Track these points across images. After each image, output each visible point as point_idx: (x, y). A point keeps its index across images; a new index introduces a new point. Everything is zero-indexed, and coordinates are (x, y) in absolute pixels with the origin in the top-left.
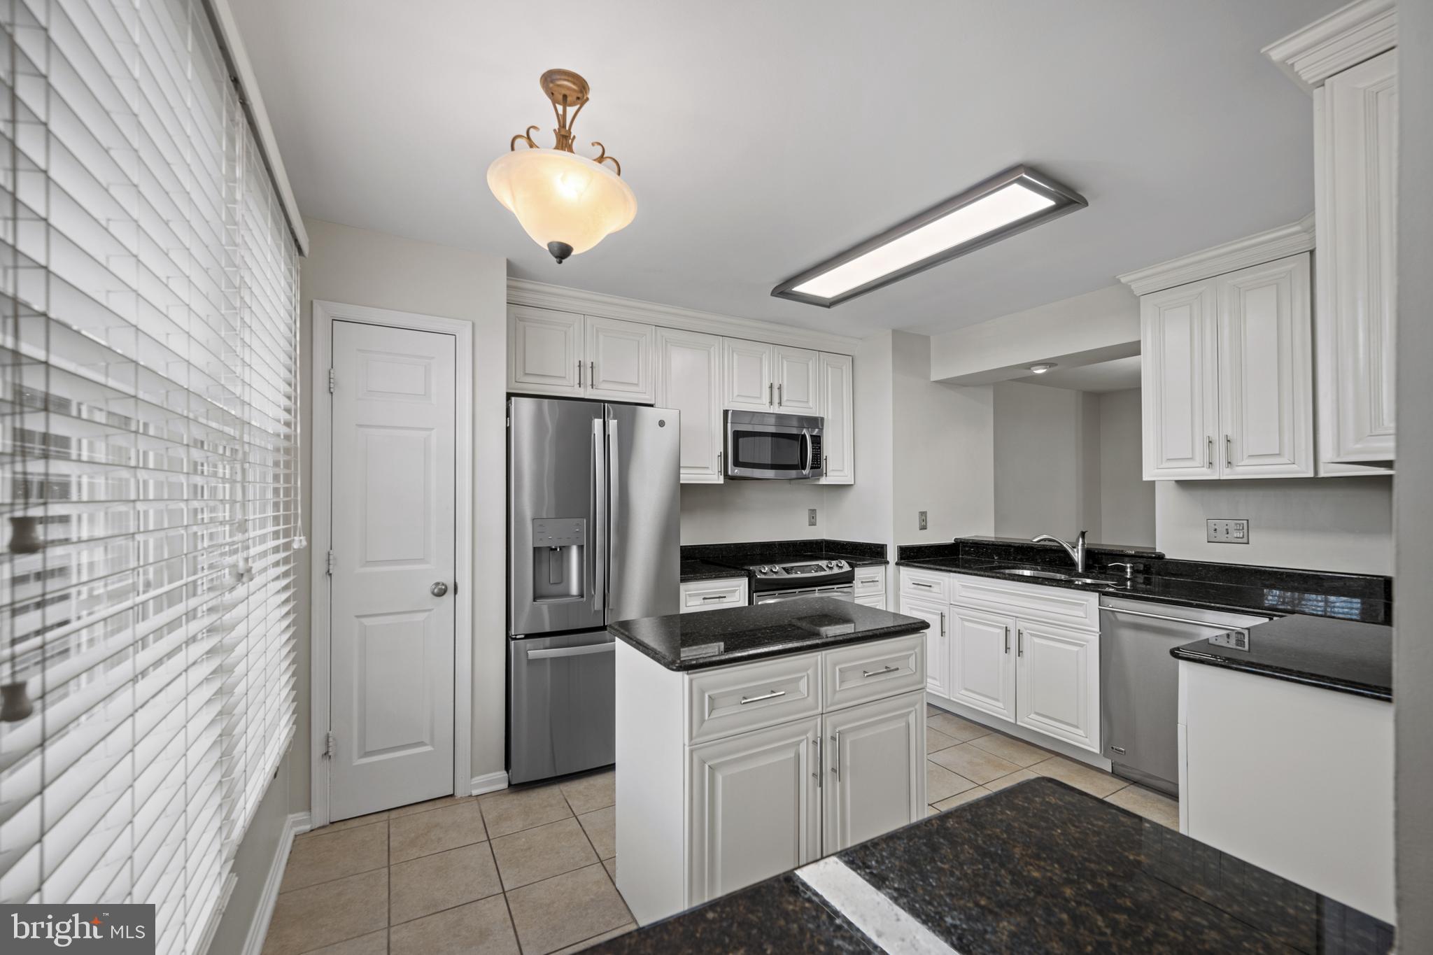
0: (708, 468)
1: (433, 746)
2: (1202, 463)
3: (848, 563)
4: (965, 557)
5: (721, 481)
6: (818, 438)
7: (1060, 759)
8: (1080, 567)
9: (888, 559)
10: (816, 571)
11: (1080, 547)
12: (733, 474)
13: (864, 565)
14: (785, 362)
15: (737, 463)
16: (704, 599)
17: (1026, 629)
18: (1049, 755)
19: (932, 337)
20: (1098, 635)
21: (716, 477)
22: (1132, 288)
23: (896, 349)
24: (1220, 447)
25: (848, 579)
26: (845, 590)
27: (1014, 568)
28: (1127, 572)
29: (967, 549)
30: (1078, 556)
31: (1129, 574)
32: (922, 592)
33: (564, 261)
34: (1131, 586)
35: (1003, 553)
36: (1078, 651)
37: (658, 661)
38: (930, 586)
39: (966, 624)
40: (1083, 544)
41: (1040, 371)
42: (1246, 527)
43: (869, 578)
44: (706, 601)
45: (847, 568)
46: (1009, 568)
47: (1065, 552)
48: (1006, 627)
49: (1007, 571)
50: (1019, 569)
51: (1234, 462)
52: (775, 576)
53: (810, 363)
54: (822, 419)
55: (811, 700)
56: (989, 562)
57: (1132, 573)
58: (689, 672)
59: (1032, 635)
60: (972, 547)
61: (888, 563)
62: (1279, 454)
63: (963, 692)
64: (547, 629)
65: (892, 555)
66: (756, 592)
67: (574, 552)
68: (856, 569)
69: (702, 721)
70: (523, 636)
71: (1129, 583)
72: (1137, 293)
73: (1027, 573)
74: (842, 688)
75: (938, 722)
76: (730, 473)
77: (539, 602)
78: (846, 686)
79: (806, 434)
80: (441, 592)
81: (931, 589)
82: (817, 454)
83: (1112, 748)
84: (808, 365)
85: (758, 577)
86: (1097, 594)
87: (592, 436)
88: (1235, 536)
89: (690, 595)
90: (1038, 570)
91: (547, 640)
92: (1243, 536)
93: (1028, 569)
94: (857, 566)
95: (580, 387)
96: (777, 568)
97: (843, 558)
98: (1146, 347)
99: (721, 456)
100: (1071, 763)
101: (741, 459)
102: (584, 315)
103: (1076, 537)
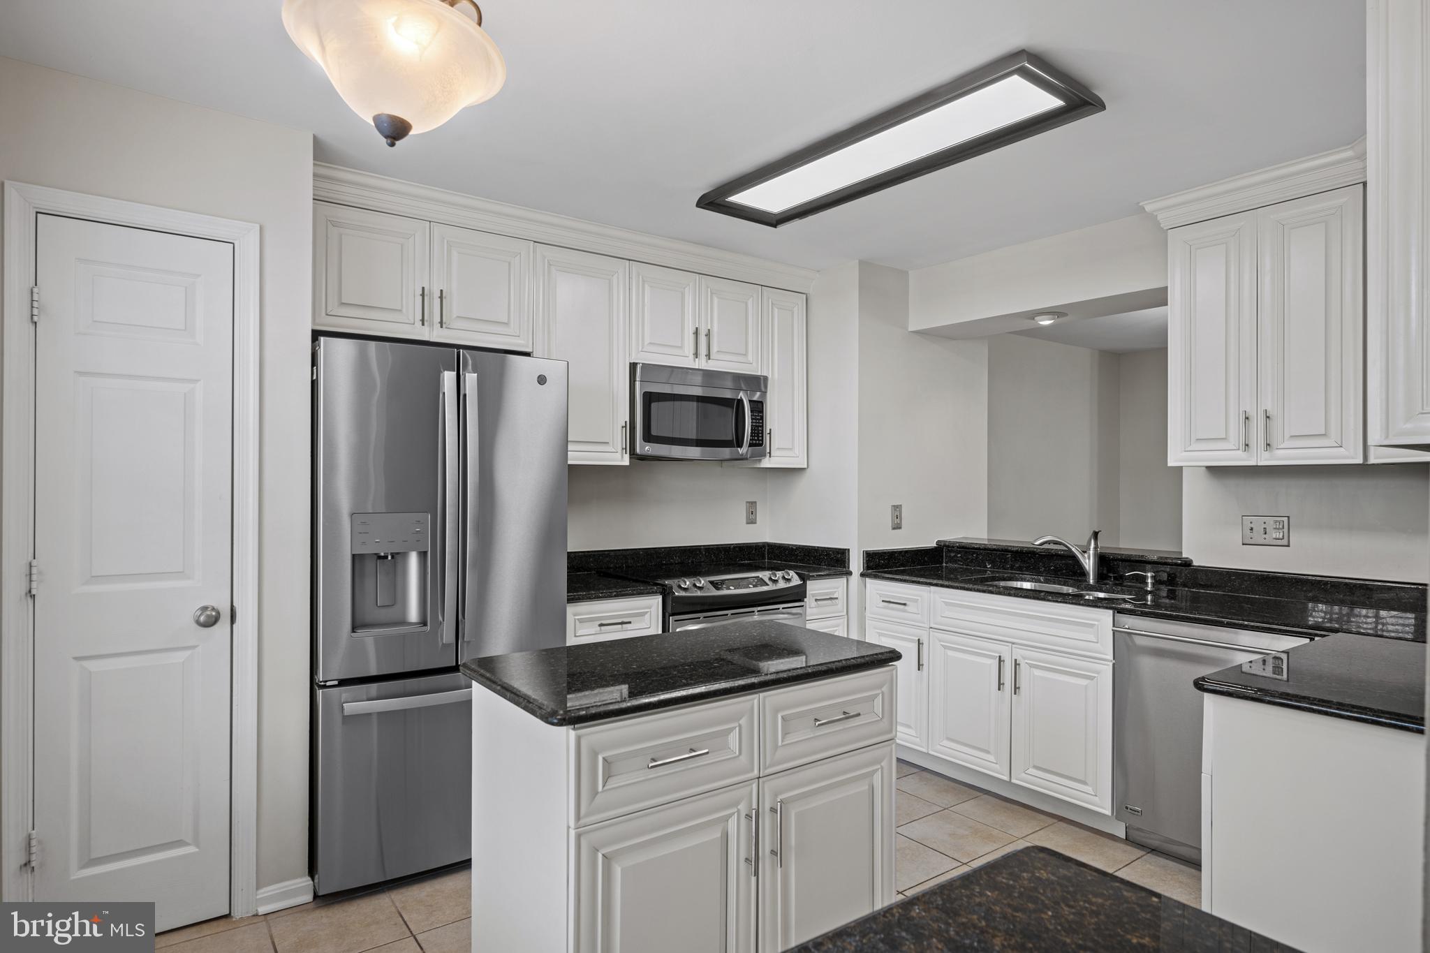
0: (608, 443)
1: (197, 846)
2: (1237, 446)
3: (797, 573)
4: (950, 565)
5: (626, 461)
6: (760, 405)
7: (1064, 825)
8: (1091, 577)
9: (851, 569)
10: (754, 586)
11: (1092, 552)
12: (643, 453)
13: (820, 577)
14: (716, 300)
15: (648, 437)
16: (601, 625)
17: (1024, 658)
18: (1050, 820)
19: (910, 272)
20: (1111, 664)
21: (618, 455)
22: (1159, 218)
23: (862, 287)
24: (1258, 424)
25: (797, 596)
26: (794, 610)
27: (1011, 579)
28: (1147, 583)
29: (952, 555)
30: (1089, 563)
31: (1150, 585)
32: (894, 612)
33: (398, 143)
34: (1152, 601)
35: (997, 559)
36: (1086, 686)
37: (533, 713)
38: (905, 604)
39: (950, 653)
40: (1096, 548)
41: (1046, 322)
42: (1286, 525)
43: (827, 594)
44: (603, 628)
45: (796, 581)
46: (1004, 579)
47: (1074, 557)
48: (1000, 657)
49: (1002, 584)
50: (1017, 580)
51: (1274, 444)
52: (699, 593)
53: (750, 302)
54: (766, 378)
55: (743, 759)
56: (979, 572)
57: (1153, 584)
58: (576, 726)
59: (1031, 666)
60: (959, 552)
61: (850, 573)
62: (1324, 435)
63: (945, 743)
64: (373, 672)
65: (856, 564)
66: (673, 615)
67: (413, 561)
68: (808, 582)
69: (595, 793)
70: (336, 683)
71: (1149, 597)
72: (1165, 225)
73: (1027, 585)
74: (784, 743)
75: (912, 784)
76: (638, 451)
77: (361, 633)
78: (791, 739)
79: (743, 398)
80: (210, 620)
81: (906, 608)
82: (758, 426)
83: (1127, 808)
84: (746, 304)
85: (676, 594)
86: (1111, 612)
87: (441, 395)
88: (1274, 536)
89: (581, 621)
90: (1040, 582)
91: (374, 688)
92: (1283, 536)
93: (1028, 581)
94: (810, 578)
95: (423, 324)
96: (702, 582)
97: (791, 568)
98: (1174, 296)
99: (626, 427)
100: (1077, 829)
101: (654, 432)
102: (430, 222)
103: (1087, 539)
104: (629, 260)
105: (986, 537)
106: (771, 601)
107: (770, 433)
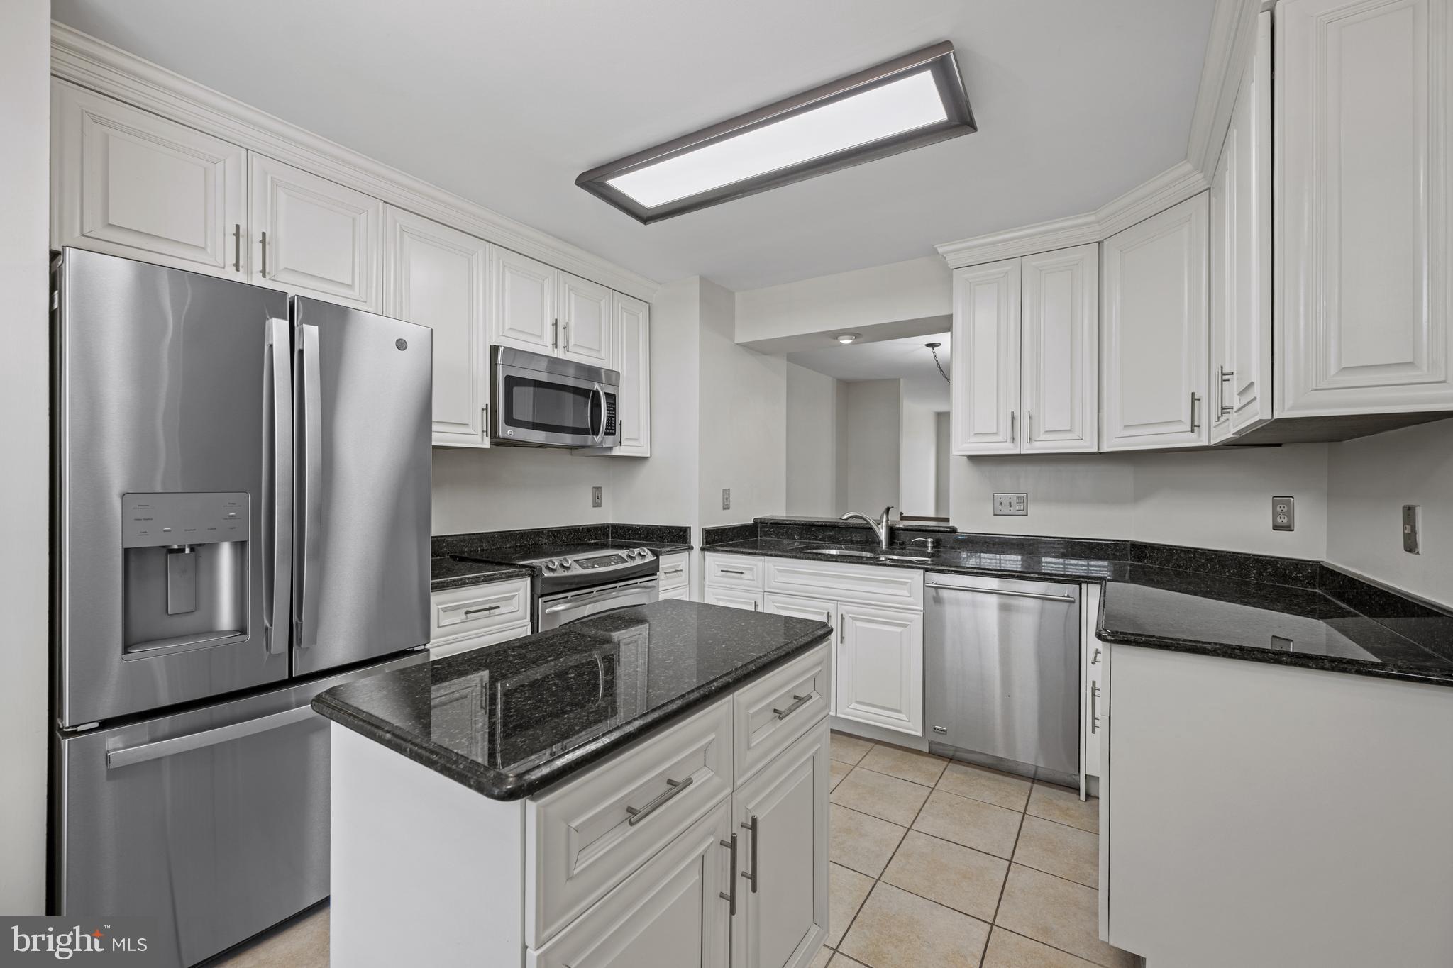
0: (467, 425)
2: (1006, 439)
3: (650, 550)
4: (764, 538)
5: (486, 444)
6: (614, 398)
7: (881, 747)
8: (884, 544)
9: (692, 544)
10: (617, 563)
11: (884, 524)
12: (505, 436)
13: (669, 553)
14: (573, 296)
15: (510, 421)
16: (468, 612)
17: (848, 613)
18: (870, 745)
19: (736, 293)
20: (922, 613)
21: (479, 438)
22: (947, 260)
23: (703, 300)
24: (1022, 422)
25: (650, 571)
26: (650, 583)
27: (819, 548)
28: (927, 547)
29: (766, 529)
30: (882, 534)
31: (930, 548)
32: (732, 580)
35: (802, 532)
36: (901, 632)
38: (742, 573)
40: (887, 520)
41: (845, 341)
42: (1025, 500)
43: (672, 567)
44: (469, 615)
45: (650, 558)
46: (815, 548)
47: (871, 528)
48: (828, 613)
49: (816, 551)
50: (824, 548)
51: (1034, 437)
52: (566, 573)
53: (603, 303)
54: (618, 374)
56: (789, 543)
59: (854, 619)
60: (772, 528)
61: (692, 548)
62: (1070, 430)
64: (164, 701)
65: (696, 539)
66: (541, 596)
67: (225, 555)
68: (661, 557)
70: (96, 725)
71: (929, 557)
72: (951, 265)
73: (834, 552)
76: (500, 434)
77: (139, 654)
79: (599, 389)
81: (743, 575)
82: (612, 417)
83: (935, 729)
84: (599, 305)
85: (545, 575)
86: (919, 571)
87: (266, 349)
88: (1017, 508)
89: (445, 610)
90: (845, 549)
91: (164, 722)
93: (834, 548)
94: (662, 553)
95: (237, 270)
96: (571, 559)
97: (645, 545)
98: (957, 323)
99: (486, 409)
100: (892, 750)
101: (516, 416)
102: (247, 150)
103: (882, 513)
104: (490, 242)
105: (785, 515)
106: (631, 576)
107: (620, 424)
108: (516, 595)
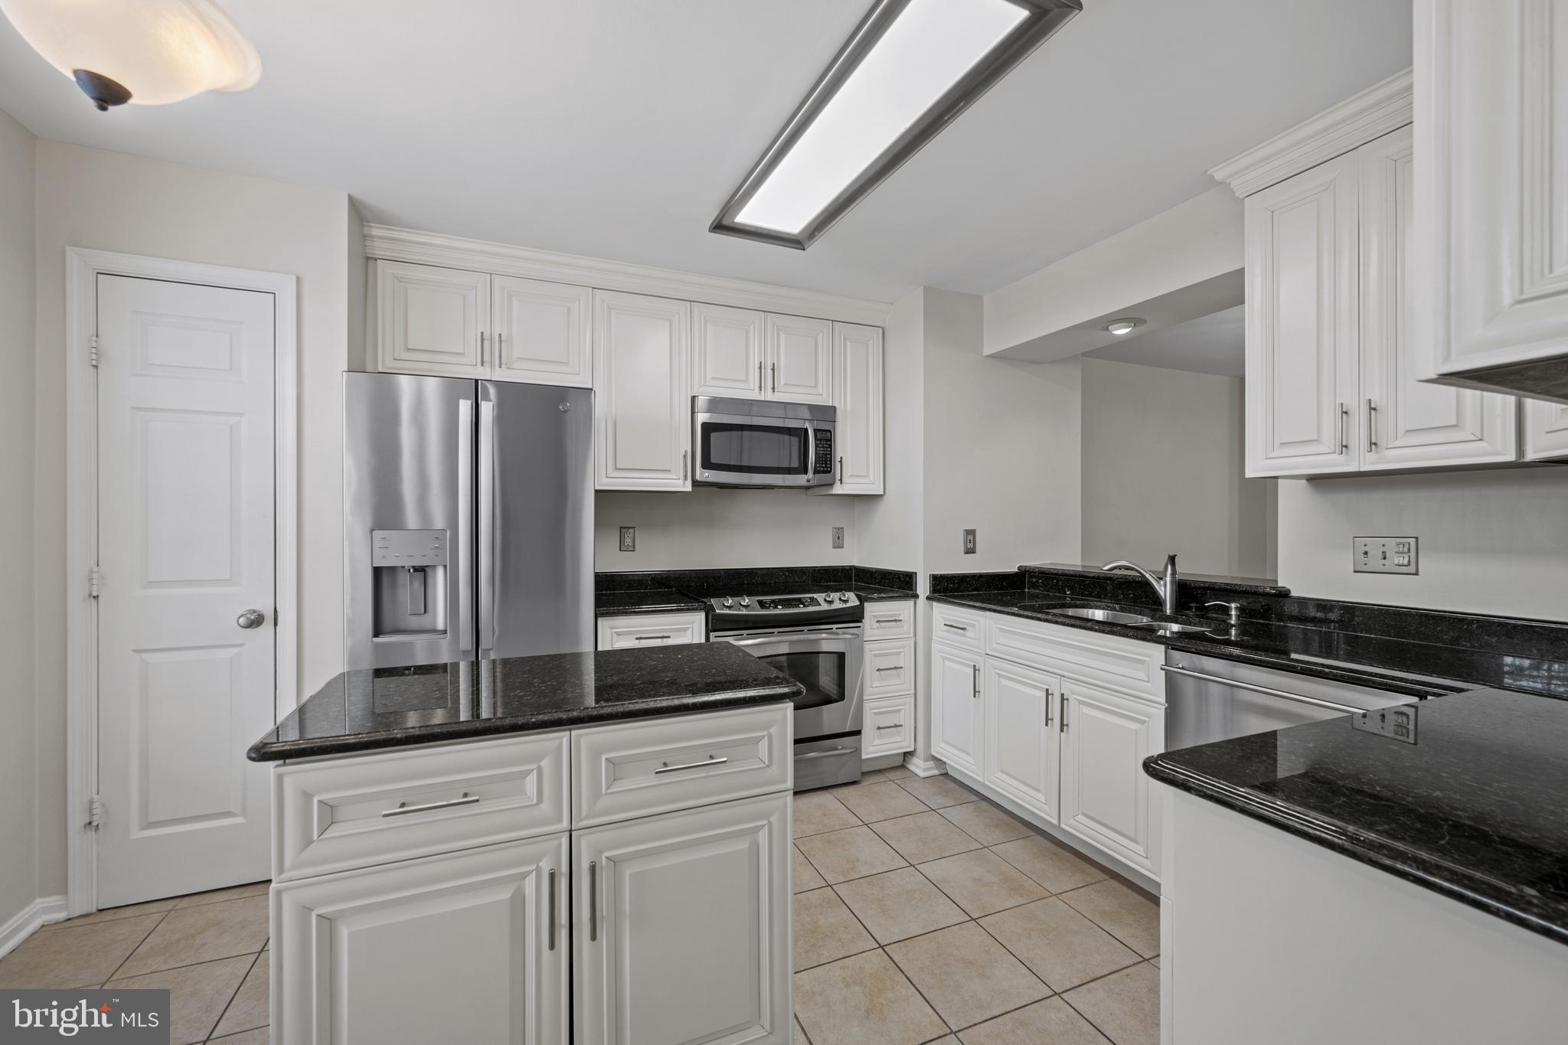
0: (669, 471)
1: (245, 817)
2: (1333, 449)
3: (855, 595)
4: (1033, 591)
5: (687, 487)
6: (829, 434)
8: (1168, 607)
9: (918, 592)
11: (1168, 579)
12: (704, 480)
13: (882, 599)
14: (783, 335)
15: (707, 464)
17: (1073, 693)
19: (984, 297)
20: (1163, 708)
21: (681, 482)
22: (1232, 186)
23: (927, 315)
24: (1359, 417)
25: (854, 616)
26: (851, 630)
28: (1230, 616)
29: (1034, 580)
30: (1165, 590)
31: (1234, 618)
32: (953, 636)
34: (1236, 635)
35: (1076, 586)
36: (1136, 730)
38: (964, 629)
39: (1004, 682)
40: (1174, 573)
41: (1122, 331)
42: (1414, 548)
43: (890, 616)
45: (853, 600)
47: (1148, 584)
49: (1071, 612)
51: (1382, 442)
52: (744, 612)
53: (820, 337)
54: (834, 408)
55: (546, 807)
56: (1059, 598)
57: (1238, 617)
59: (1081, 702)
60: (1040, 578)
61: (916, 596)
62: (1455, 426)
63: (1000, 775)
65: (923, 587)
66: (715, 631)
68: (866, 605)
69: (308, 842)
71: (1233, 632)
72: (1240, 193)
73: (1099, 615)
76: (698, 478)
77: (382, 638)
79: (807, 427)
81: (966, 633)
82: (826, 454)
84: (816, 339)
85: (717, 611)
86: (1162, 647)
88: (1396, 561)
90: (1115, 610)
92: (1409, 562)
93: (1103, 609)
94: (869, 599)
96: (747, 601)
97: (850, 589)
99: (686, 455)
101: (714, 460)
102: (492, 275)
103: (1164, 562)
104: (691, 301)
105: (1080, 564)
106: (824, 621)
107: (841, 461)
108: (688, 628)
